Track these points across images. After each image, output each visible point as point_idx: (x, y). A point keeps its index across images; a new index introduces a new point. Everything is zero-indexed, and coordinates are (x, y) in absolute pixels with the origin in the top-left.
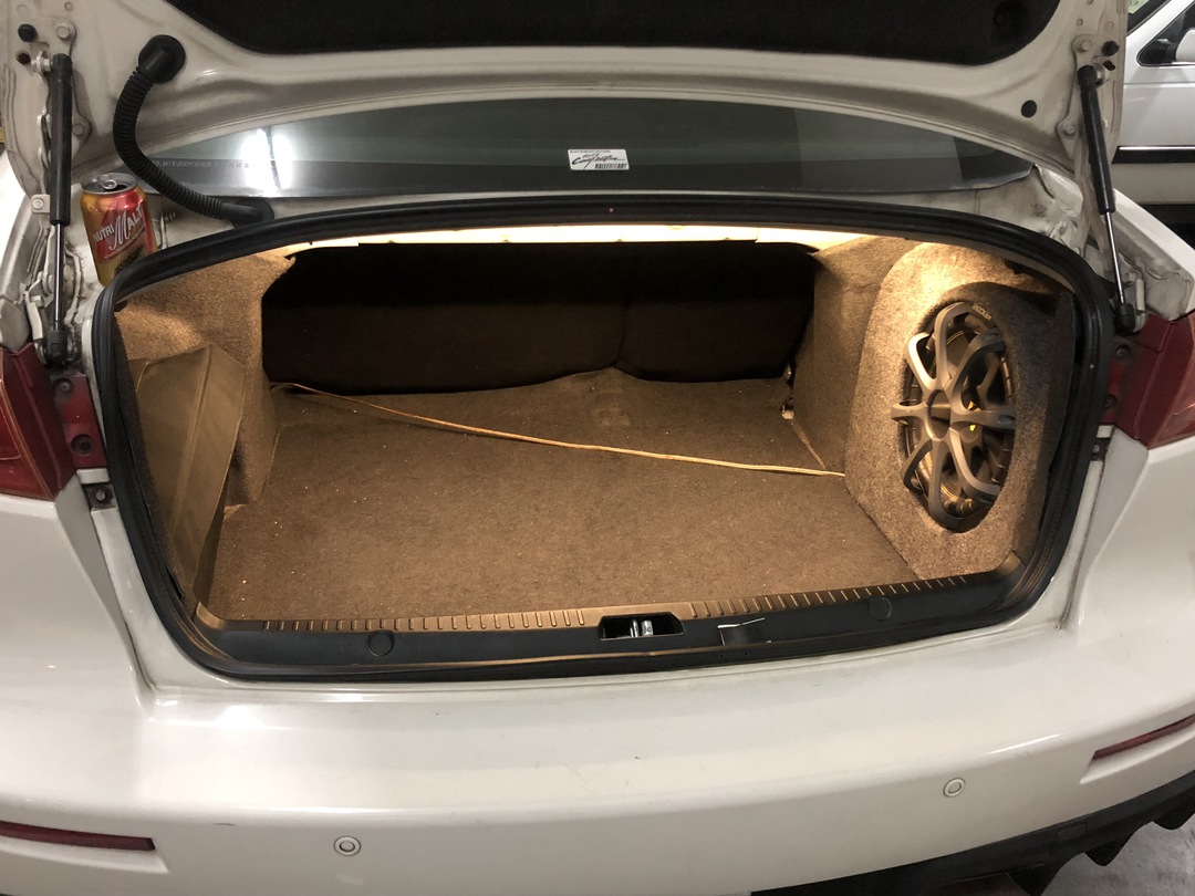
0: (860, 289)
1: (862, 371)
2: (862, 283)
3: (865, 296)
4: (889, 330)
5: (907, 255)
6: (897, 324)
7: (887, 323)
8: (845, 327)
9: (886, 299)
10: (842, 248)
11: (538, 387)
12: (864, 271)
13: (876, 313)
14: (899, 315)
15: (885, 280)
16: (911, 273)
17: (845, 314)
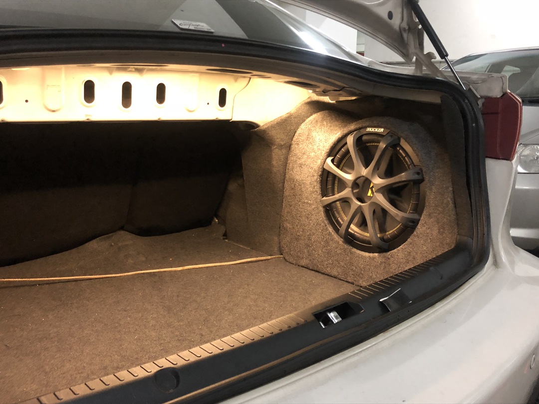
0: (281, 147)
1: (287, 193)
2: (282, 143)
3: (284, 151)
4: (301, 166)
5: (303, 125)
6: (305, 161)
7: (299, 162)
8: (275, 170)
9: (297, 149)
10: (272, 123)
11: (74, 250)
12: (283, 136)
13: (292, 158)
14: (305, 156)
15: (294, 139)
16: (307, 134)
17: (274, 163)
